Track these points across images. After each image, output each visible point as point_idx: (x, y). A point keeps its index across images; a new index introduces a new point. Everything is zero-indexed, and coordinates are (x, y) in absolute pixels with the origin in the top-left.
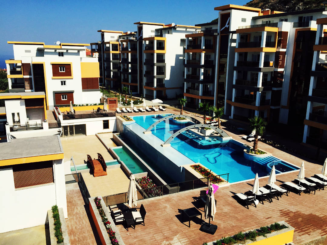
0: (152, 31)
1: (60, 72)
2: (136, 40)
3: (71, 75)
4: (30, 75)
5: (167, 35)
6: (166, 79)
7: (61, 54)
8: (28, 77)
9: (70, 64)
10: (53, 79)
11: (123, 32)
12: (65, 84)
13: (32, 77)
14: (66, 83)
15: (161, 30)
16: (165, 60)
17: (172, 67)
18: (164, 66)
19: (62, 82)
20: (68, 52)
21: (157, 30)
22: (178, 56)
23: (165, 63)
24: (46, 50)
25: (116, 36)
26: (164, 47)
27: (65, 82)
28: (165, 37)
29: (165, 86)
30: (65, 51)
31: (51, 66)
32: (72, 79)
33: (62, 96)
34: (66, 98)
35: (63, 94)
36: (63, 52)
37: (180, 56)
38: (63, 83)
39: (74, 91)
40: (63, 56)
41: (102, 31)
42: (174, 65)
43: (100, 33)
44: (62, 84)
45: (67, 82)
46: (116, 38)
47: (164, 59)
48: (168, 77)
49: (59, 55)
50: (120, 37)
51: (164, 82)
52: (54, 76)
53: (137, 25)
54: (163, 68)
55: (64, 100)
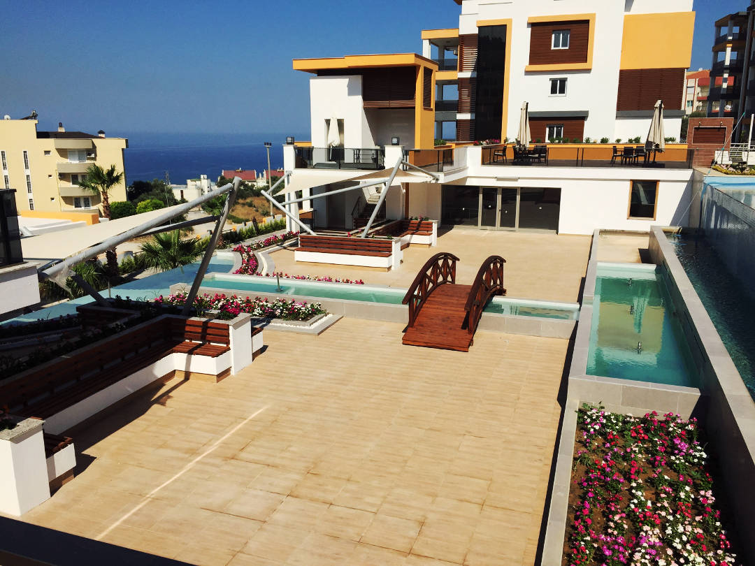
1: (553, 48)
3: (584, 59)
8: (468, 75)
9: (588, 21)
10: (527, 73)
12: (562, 91)
14: (568, 84)
19: (554, 82)
27: (563, 81)
31: (530, 29)
32: (588, 71)
33: (547, 129)
35: (552, 122)
38: (559, 87)
39: (587, 112)
44: (553, 91)
45: (572, 80)
52: (532, 62)
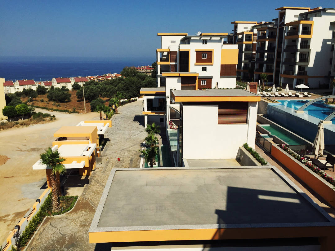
0: (295, 16)
1: (202, 58)
2: (276, 27)
3: (211, 62)
4: (176, 62)
5: (315, 18)
6: (309, 66)
7: (205, 42)
8: (174, 63)
9: (212, 51)
10: (195, 65)
11: (257, 22)
13: (178, 63)
15: (307, 14)
16: (310, 45)
17: (317, 53)
18: (308, 52)
20: (212, 39)
21: (301, 15)
22: (325, 41)
23: (310, 48)
24: (192, 38)
25: (250, 26)
26: (310, 31)
28: (312, 20)
29: (307, 74)
30: (208, 38)
31: (195, 53)
32: (212, 65)
33: (201, 81)
34: (205, 84)
35: (202, 79)
36: (207, 40)
37: (329, 40)
38: (204, 69)
39: (213, 77)
40: (206, 43)
41: (236, 22)
42: (319, 50)
43: (233, 25)
45: (208, 68)
46: (249, 29)
47: (308, 44)
48: (311, 64)
49: (203, 43)
50: (254, 27)
51: (306, 70)
52: (197, 62)
53: (278, 11)
54: (306, 54)
55: (204, 85)
